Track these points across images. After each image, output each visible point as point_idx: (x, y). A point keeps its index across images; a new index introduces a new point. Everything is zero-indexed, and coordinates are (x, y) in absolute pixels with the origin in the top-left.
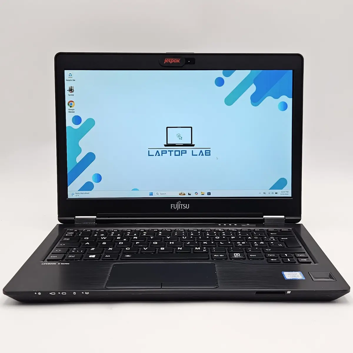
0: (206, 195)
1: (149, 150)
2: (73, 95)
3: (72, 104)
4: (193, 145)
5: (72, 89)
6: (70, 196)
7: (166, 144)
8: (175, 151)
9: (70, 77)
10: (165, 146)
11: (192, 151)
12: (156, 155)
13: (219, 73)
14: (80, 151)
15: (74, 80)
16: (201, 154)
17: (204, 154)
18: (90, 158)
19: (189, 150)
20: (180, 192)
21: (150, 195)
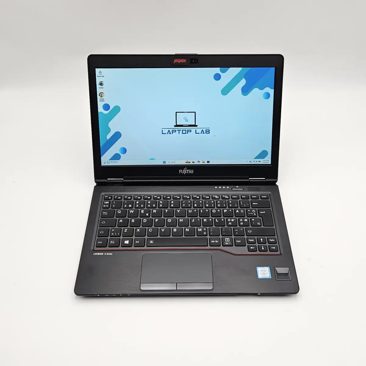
0: (206, 163)
1: (163, 129)
2: (103, 88)
3: (102, 95)
4: (197, 126)
5: (102, 83)
6: (103, 164)
7: (175, 125)
8: (183, 130)
9: (100, 73)
10: (175, 126)
11: (196, 130)
12: (168, 134)
13: (217, 70)
14: (109, 130)
15: (103, 76)
16: (203, 132)
17: (205, 132)
18: (117, 136)
19: (193, 129)
20: (186, 161)
21: (164, 163)
